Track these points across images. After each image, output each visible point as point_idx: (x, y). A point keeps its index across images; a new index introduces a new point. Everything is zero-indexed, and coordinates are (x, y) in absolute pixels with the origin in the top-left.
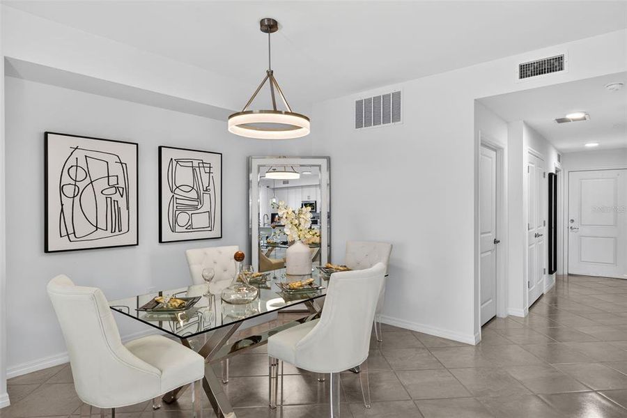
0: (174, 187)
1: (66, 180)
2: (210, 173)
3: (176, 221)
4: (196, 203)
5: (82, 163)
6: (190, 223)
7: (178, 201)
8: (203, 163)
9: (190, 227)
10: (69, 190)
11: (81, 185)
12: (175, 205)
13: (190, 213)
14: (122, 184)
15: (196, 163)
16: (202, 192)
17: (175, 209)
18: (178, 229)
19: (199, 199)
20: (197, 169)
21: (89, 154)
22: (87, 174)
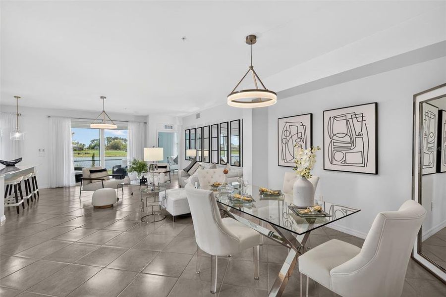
0: (332, 135)
1: (284, 137)
2: (362, 121)
3: (334, 157)
4: (350, 145)
5: (288, 129)
6: (344, 159)
7: (335, 144)
8: (355, 115)
9: (344, 162)
10: (284, 141)
11: (288, 138)
12: (333, 147)
13: (344, 152)
14: (303, 137)
15: (349, 116)
16: (355, 136)
17: (333, 149)
18: (335, 162)
19: (352, 142)
20: (350, 120)
21: (290, 124)
22: (290, 133)
